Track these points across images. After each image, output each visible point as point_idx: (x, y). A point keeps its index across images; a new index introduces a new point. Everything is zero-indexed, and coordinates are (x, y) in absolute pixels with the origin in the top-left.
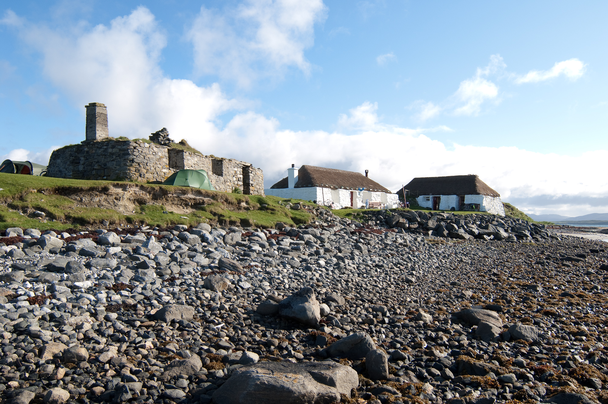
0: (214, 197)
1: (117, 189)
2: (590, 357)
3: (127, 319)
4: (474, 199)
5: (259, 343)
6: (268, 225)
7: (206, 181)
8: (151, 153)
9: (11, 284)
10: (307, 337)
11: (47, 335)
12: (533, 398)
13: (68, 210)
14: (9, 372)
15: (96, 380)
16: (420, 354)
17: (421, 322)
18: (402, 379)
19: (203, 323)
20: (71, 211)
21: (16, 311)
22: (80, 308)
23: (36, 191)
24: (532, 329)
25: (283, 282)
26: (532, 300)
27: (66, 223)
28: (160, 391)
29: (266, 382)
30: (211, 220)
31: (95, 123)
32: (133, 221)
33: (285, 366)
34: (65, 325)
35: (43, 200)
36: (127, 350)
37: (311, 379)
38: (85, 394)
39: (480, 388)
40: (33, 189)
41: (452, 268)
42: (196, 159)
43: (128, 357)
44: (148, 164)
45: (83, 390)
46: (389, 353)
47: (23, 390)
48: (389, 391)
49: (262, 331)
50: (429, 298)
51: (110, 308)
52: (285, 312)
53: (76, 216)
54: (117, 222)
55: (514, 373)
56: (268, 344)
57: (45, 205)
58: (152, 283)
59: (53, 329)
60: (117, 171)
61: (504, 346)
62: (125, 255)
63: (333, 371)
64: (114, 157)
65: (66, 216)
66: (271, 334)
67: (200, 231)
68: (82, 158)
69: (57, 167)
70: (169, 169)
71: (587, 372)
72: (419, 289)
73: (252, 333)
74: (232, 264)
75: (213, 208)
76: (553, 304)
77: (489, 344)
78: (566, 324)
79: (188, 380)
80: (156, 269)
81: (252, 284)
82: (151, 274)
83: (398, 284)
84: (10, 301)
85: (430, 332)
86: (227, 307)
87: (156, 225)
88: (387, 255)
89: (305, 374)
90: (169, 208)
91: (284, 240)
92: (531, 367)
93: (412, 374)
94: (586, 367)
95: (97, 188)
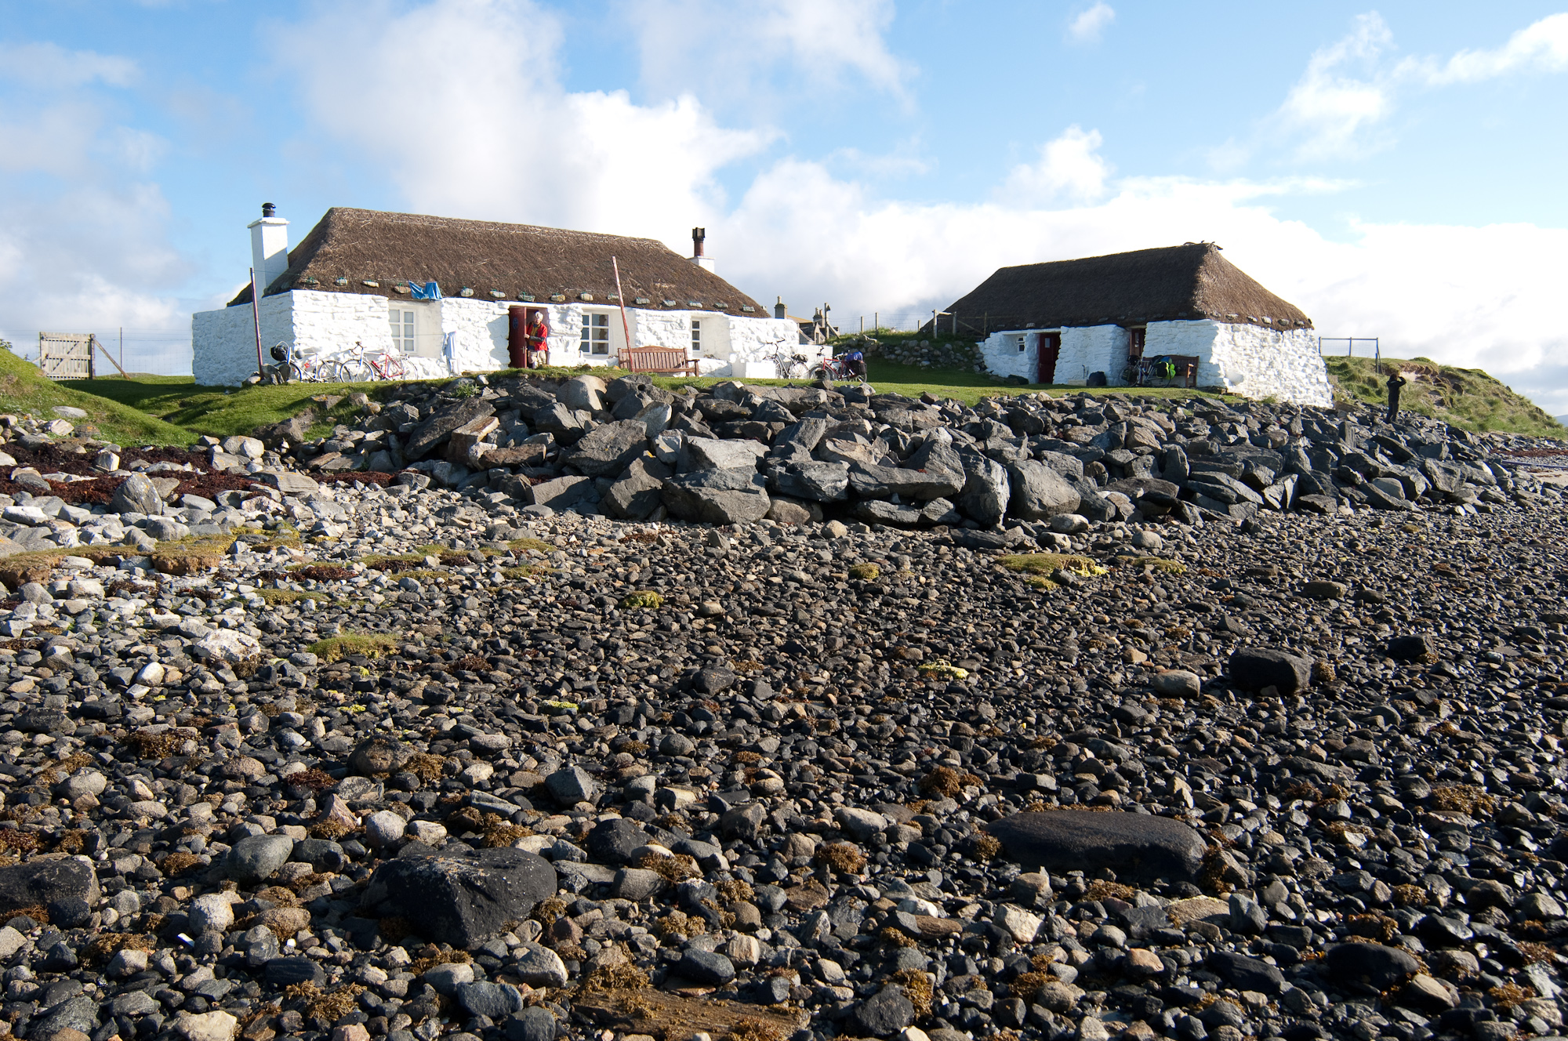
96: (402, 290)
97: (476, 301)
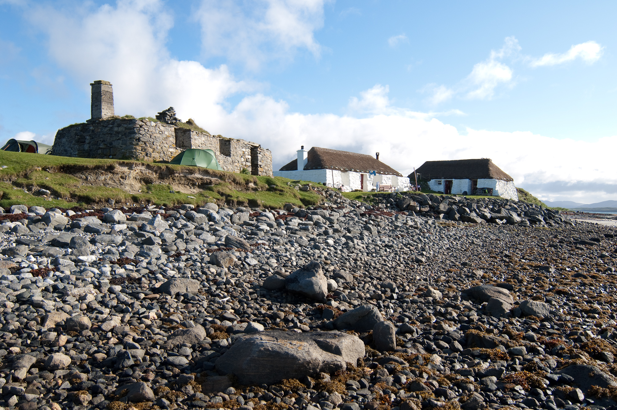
0: (222, 177)
1: (123, 168)
2: (603, 333)
3: (131, 292)
4: (487, 183)
5: (264, 315)
6: (276, 206)
7: (214, 161)
8: (157, 132)
9: (14, 257)
10: (313, 311)
11: (50, 304)
12: (543, 370)
13: (74, 189)
14: (11, 339)
15: (98, 347)
16: (428, 328)
17: (431, 299)
18: (409, 350)
19: (209, 297)
20: (76, 190)
21: (19, 282)
22: (84, 280)
23: (40, 168)
24: (544, 305)
25: (291, 259)
26: (544, 280)
27: (71, 201)
28: (163, 358)
29: (270, 349)
30: (218, 200)
31: (100, 102)
32: (140, 200)
33: (290, 335)
34: (68, 295)
35: (48, 178)
36: (130, 320)
37: (316, 347)
38: (86, 360)
39: (489, 360)
40: (38, 167)
41: (463, 250)
42: (203, 139)
43: (131, 326)
44: (155, 143)
45: (85, 356)
46: (396, 326)
47: (24, 355)
48: (396, 361)
49: (268, 305)
50: (439, 277)
51: (113, 281)
52: (291, 287)
53: (81, 194)
54: (123, 201)
55: (524, 346)
56: (274, 317)
57: (50, 183)
58: (157, 259)
59: (56, 299)
60: (123, 150)
61: (514, 322)
62: (131, 232)
63: (339, 340)
64: (120, 136)
65: (71, 194)
66: (277, 307)
67: (208, 211)
68: (88, 137)
69: (62, 146)
70: (176, 149)
71: (599, 346)
72: (429, 269)
73: (258, 306)
74: (238, 241)
75: (220, 188)
76: (566, 284)
77: (500, 320)
78: (578, 303)
79: (191, 349)
80: (162, 245)
81: (259, 261)
82: (157, 250)
83: (407, 263)
84: (12, 274)
85: (439, 307)
86: (233, 281)
87: (162, 204)
88: (397, 236)
89: (310, 342)
90: (175, 187)
91: (292, 220)
92: (542, 341)
93: (419, 346)
94: (598, 341)
95: (102, 167)
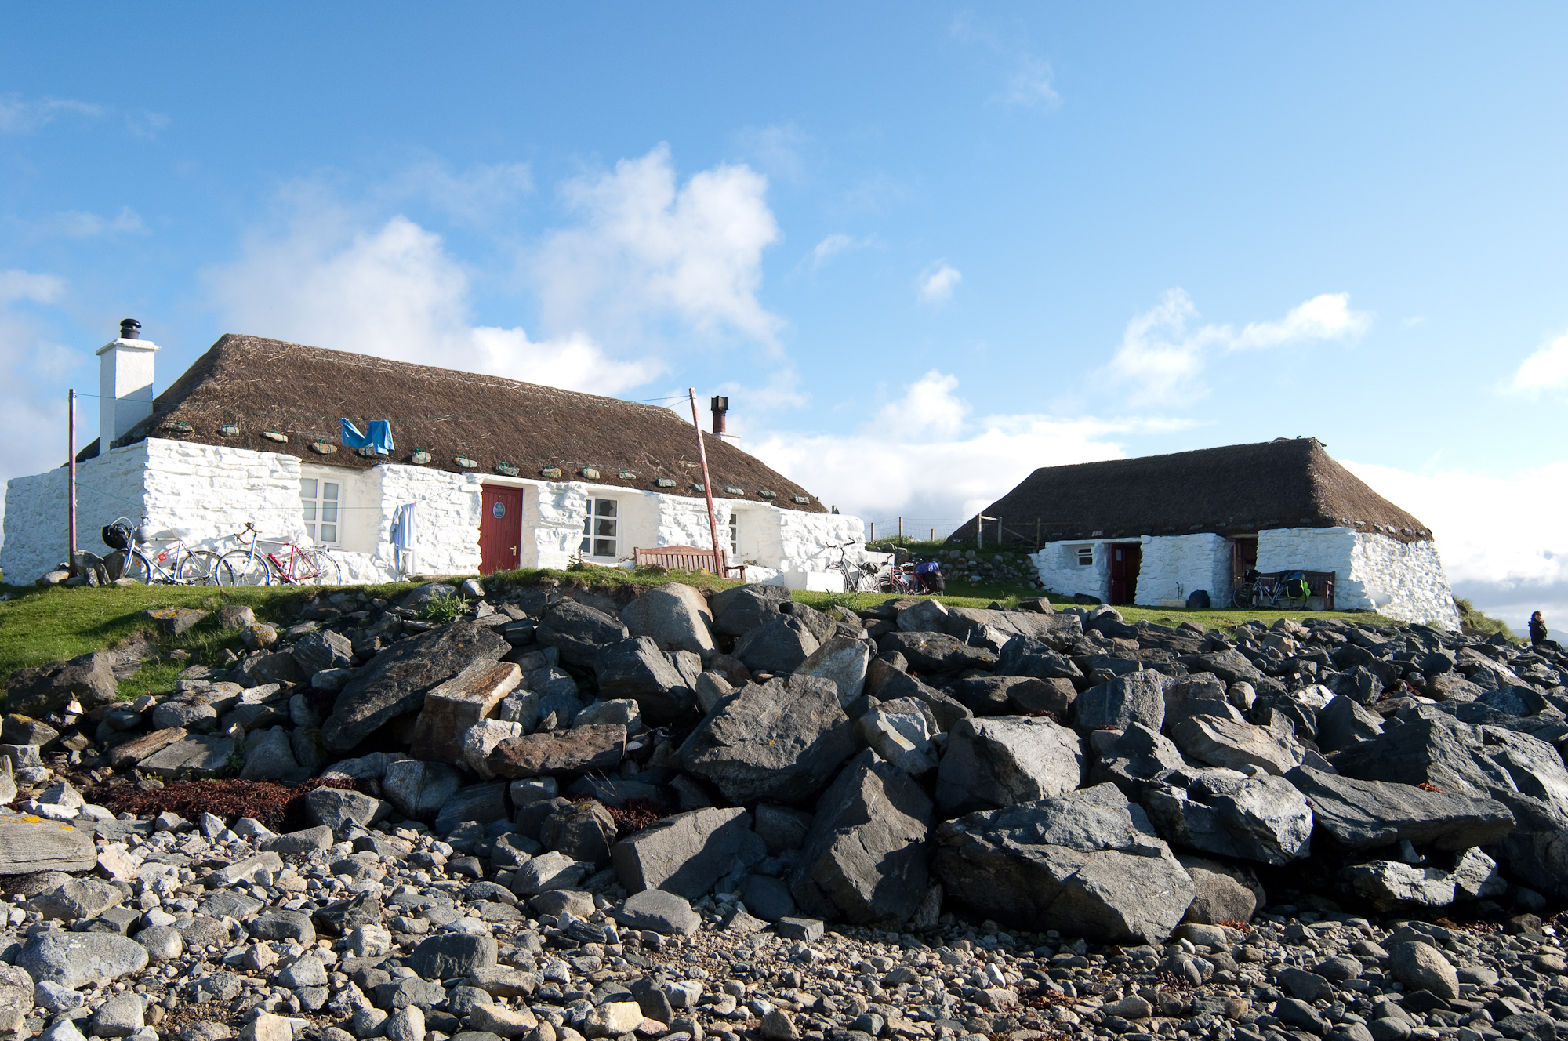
96: (323, 448)
97: (434, 472)
